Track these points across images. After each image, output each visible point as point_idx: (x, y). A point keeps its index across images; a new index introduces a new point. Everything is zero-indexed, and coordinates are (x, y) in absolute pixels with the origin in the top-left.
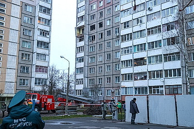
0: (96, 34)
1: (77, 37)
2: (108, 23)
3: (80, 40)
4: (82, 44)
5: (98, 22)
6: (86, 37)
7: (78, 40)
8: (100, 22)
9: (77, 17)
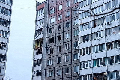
0: (54, 47)
1: (35, 49)
2: (67, 36)
3: (38, 53)
4: (40, 57)
5: (57, 35)
6: (45, 50)
7: (36, 53)
8: (59, 35)
9: (36, 29)
